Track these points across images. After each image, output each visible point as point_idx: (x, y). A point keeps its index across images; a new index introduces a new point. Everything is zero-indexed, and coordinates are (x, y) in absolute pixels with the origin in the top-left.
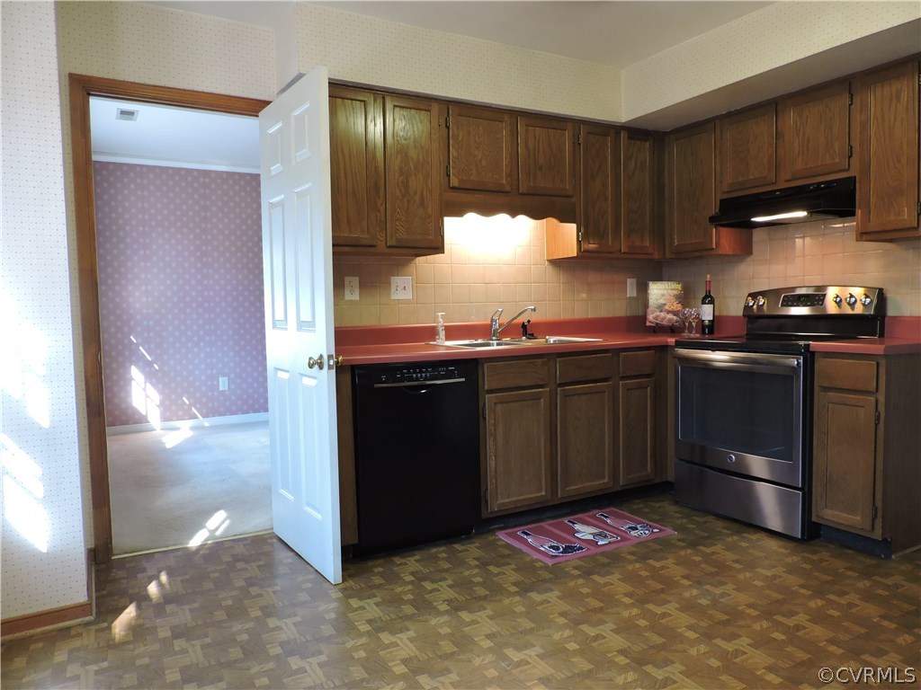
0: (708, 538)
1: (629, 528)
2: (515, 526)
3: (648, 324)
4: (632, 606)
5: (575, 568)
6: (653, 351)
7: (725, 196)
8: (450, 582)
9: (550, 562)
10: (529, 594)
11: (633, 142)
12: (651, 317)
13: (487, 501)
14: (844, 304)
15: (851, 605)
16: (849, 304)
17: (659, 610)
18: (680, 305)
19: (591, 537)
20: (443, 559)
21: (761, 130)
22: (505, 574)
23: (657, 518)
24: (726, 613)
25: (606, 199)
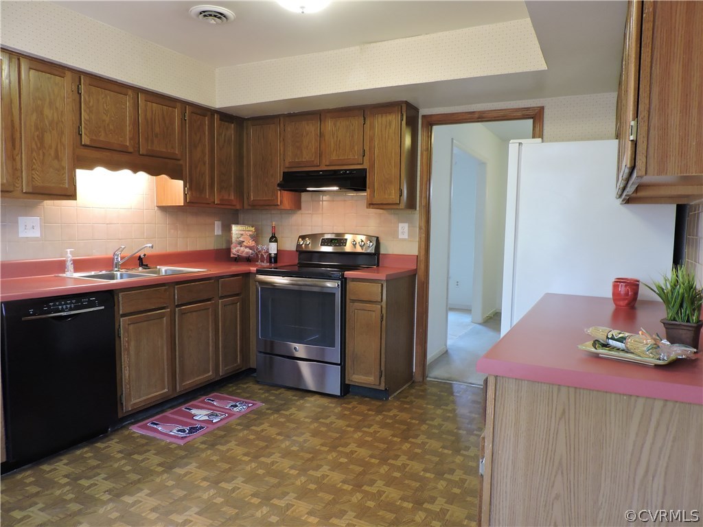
0: (285, 404)
1: (232, 406)
2: (143, 420)
3: (232, 256)
4: (250, 461)
5: (202, 443)
6: (241, 277)
7: (286, 170)
8: (103, 476)
9: (182, 443)
10: (173, 470)
11: (223, 122)
12: (234, 251)
13: (122, 404)
14: (358, 246)
15: (375, 432)
16: (361, 246)
17: (269, 461)
18: (254, 242)
19: (207, 418)
20: (90, 458)
21: (310, 128)
22: (148, 459)
23: (248, 395)
24: (310, 453)
25: (205, 164)
